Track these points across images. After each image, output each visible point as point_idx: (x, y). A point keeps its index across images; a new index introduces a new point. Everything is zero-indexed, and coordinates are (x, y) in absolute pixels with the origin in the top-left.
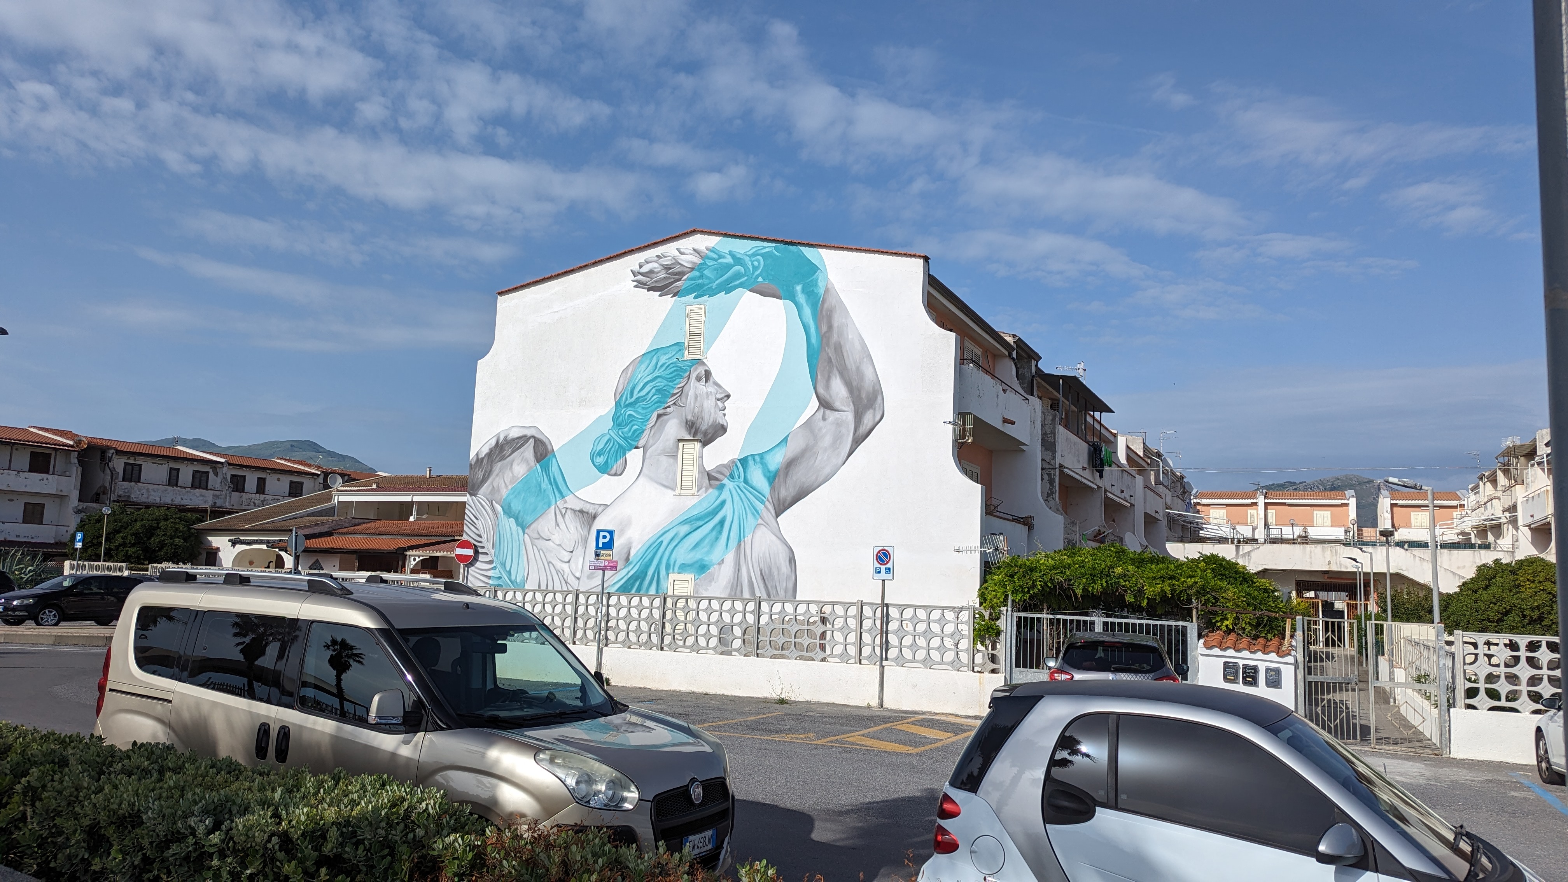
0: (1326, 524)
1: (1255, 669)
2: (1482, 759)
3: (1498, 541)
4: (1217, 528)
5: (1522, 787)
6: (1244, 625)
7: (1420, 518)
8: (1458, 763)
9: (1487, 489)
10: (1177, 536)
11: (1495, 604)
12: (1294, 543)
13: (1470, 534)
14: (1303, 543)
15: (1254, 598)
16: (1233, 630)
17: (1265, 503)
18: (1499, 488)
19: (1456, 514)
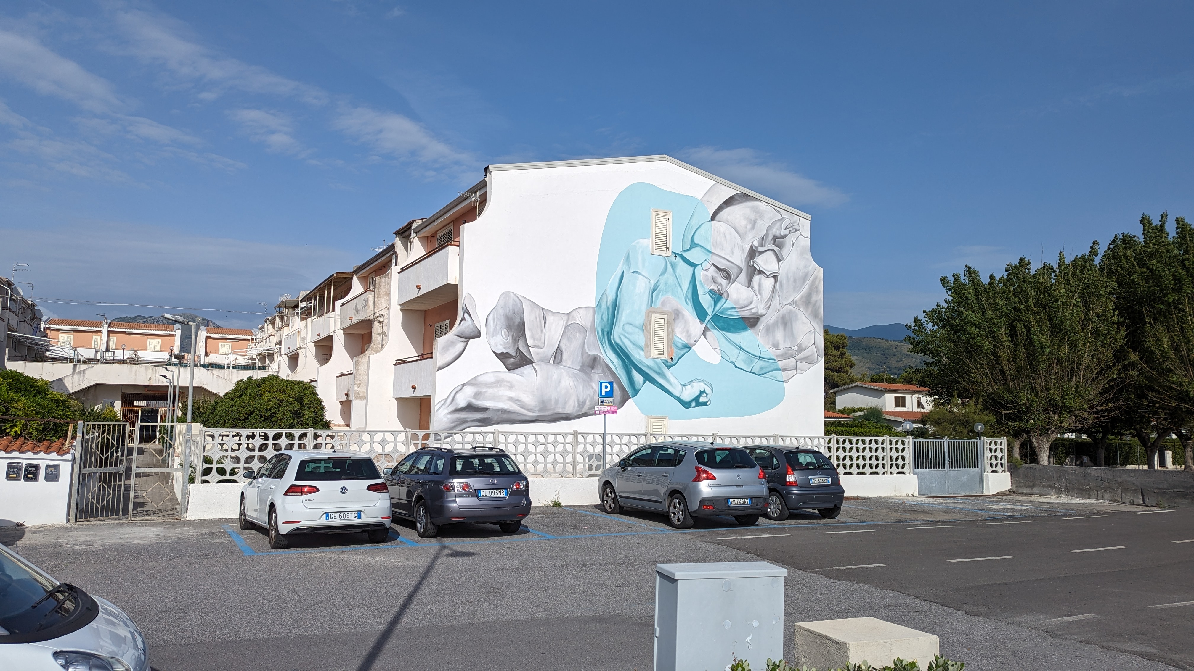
0: (156, 349)
1: (37, 467)
2: (208, 518)
3: (271, 365)
4: (60, 349)
5: (226, 534)
6: (31, 430)
7: (225, 347)
8: (190, 523)
9: (269, 328)
10: (20, 355)
11: (244, 408)
12: (124, 364)
13: (255, 359)
14: (131, 364)
15: (44, 407)
16: (21, 435)
17: (108, 331)
18: (276, 329)
19: (249, 345)
